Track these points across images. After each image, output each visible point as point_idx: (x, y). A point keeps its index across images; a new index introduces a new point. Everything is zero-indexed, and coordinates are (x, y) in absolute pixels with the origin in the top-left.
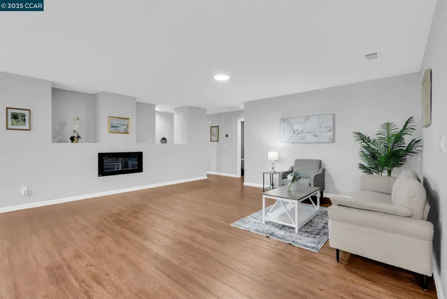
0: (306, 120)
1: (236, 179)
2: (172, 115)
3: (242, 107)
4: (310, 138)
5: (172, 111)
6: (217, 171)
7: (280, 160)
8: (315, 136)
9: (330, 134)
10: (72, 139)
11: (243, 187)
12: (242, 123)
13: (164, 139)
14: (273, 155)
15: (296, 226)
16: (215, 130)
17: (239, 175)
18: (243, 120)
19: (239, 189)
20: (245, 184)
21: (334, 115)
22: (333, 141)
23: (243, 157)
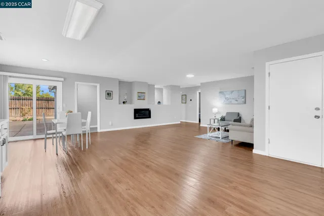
0: (232, 93)
1: (196, 124)
2: (162, 89)
3: (200, 85)
4: (234, 102)
5: (162, 87)
6: (186, 120)
7: (218, 113)
8: (237, 101)
9: (243, 100)
10: (124, 103)
11: (200, 127)
12: (200, 93)
13: (159, 102)
14: (215, 110)
15: (220, 136)
16: (184, 97)
17: (198, 122)
18: (200, 91)
19: (198, 127)
20: (201, 125)
21: (245, 90)
22: (245, 103)
23: (200, 112)
